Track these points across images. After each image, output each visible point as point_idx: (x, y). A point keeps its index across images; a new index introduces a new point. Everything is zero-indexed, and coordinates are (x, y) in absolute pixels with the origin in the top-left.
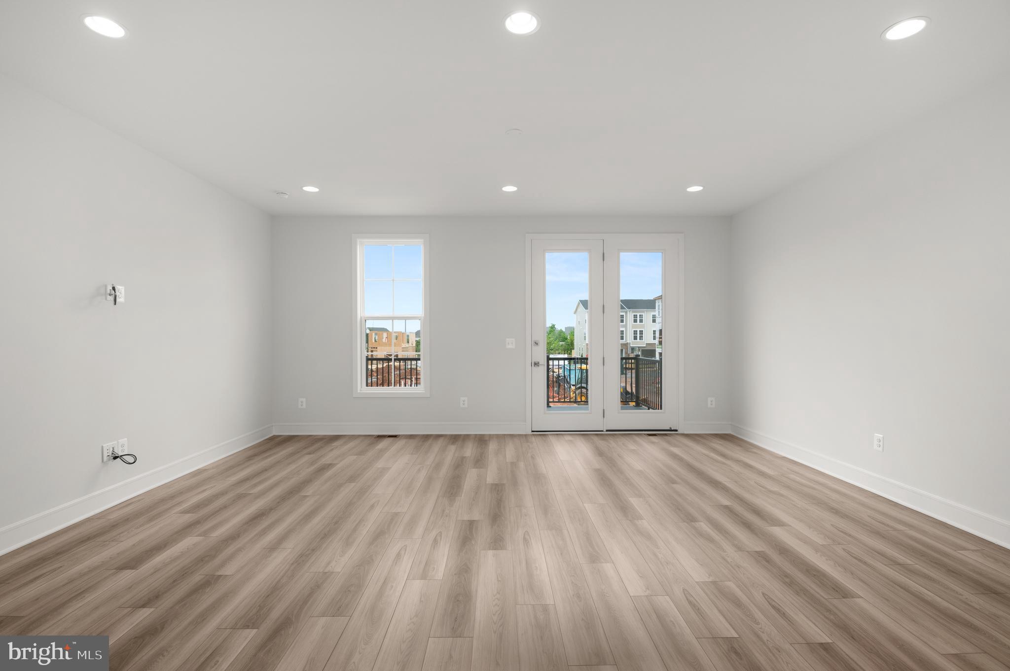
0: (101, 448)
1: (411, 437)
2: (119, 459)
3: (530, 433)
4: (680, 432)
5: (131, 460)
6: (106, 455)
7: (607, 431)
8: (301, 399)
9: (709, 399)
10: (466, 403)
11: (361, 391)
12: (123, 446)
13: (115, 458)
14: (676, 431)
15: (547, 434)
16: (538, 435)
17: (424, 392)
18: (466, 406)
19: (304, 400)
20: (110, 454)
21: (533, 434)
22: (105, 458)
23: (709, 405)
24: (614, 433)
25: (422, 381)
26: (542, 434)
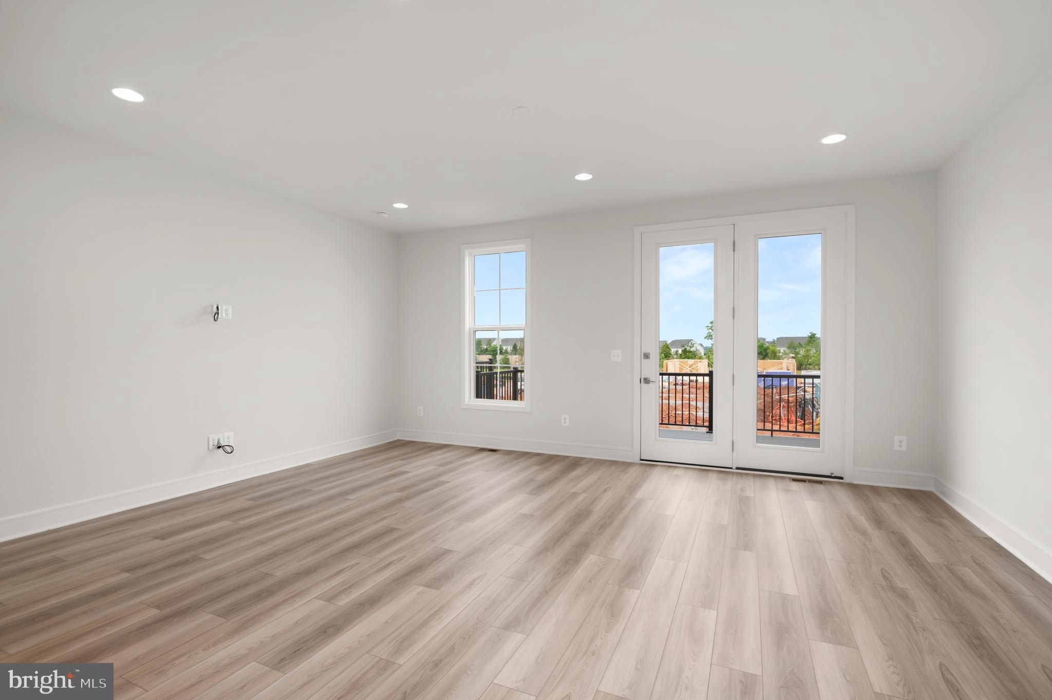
0: (207, 438)
1: (509, 453)
2: (221, 448)
3: (639, 461)
4: (846, 480)
5: (229, 450)
6: (211, 444)
7: (737, 468)
8: (419, 407)
9: (897, 438)
10: (567, 421)
11: (469, 402)
12: (228, 438)
13: (219, 447)
14: (842, 478)
15: (658, 465)
16: (645, 464)
17: (525, 406)
18: (567, 424)
19: (422, 408)
20: (216, 444)
21: (641, 464)
22: (211, 447)
23: (896, 448)
24: (745, 471)
25: (526, 394)
26: (650, 463)
